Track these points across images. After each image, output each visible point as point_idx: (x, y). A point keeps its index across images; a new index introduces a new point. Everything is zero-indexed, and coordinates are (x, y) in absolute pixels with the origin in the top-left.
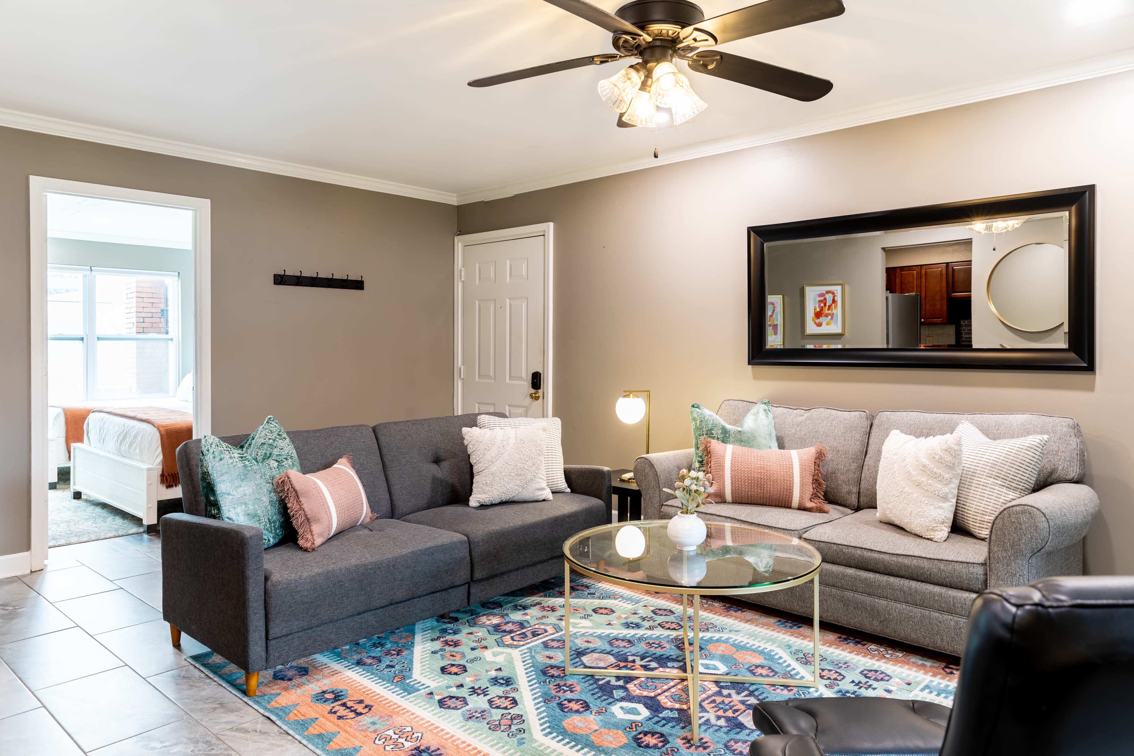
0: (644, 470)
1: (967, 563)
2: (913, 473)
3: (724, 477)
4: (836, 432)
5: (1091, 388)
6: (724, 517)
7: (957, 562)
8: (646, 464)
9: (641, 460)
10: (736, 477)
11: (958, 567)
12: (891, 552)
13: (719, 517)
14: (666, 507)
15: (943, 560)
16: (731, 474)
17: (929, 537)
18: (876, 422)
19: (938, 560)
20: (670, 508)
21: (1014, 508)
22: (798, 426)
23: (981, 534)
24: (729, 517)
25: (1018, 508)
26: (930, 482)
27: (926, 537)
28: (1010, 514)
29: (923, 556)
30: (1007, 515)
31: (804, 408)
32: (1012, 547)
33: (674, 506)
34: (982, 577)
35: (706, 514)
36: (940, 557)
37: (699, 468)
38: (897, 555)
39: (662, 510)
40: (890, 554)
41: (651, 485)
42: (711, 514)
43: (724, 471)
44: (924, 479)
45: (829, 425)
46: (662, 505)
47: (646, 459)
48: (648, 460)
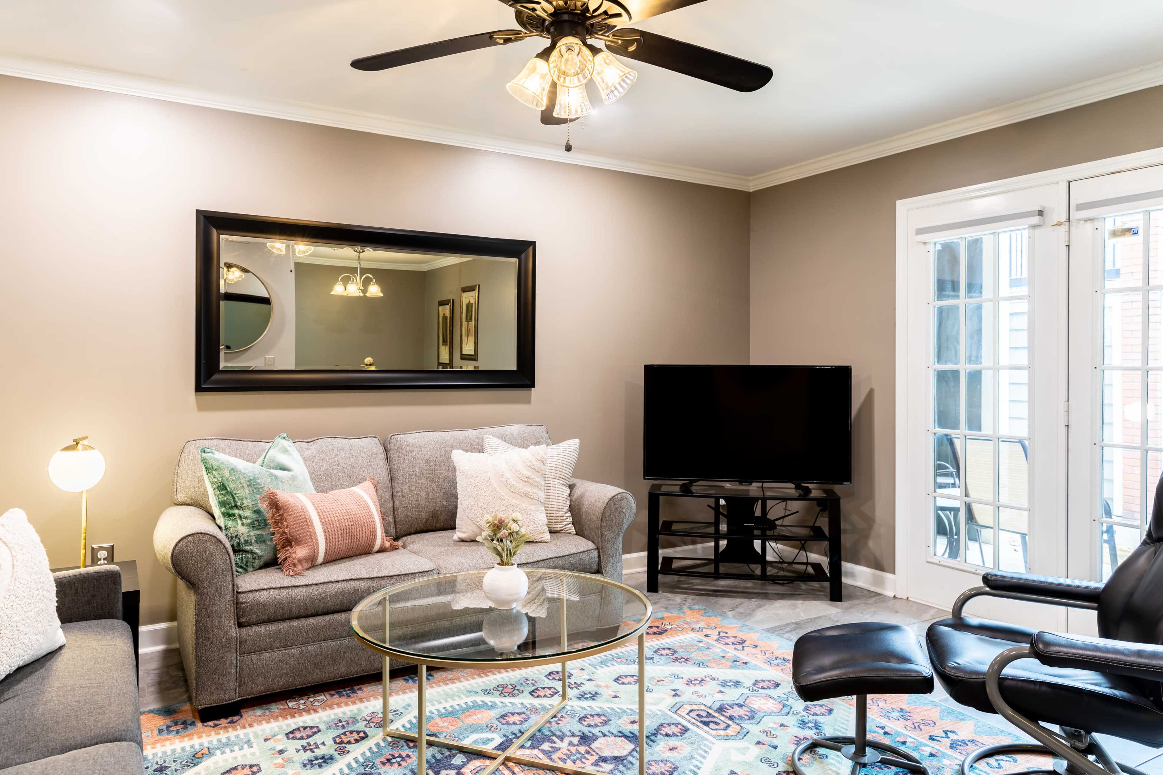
0: (205, 551)
1: (587, 551)
3: (315, 533)
4: (361, 461)
6: (343, 581)
7: (580, 552)
8: (206, 541)
9: (196, 538)
10: (330, 531)
11: (583, 556)
12: (532, 561)
13: (336, 584)
14: (251, 595)
15: (571, 554)
16: (323, 528)
17: (540, 540)
18: (393, 446)
19: (567, 555)
20: (258, 593)
21: (616, 497)
22: (313, 462)
24: (351, 580)
25: (619, 496)
26: (534, 490)
28: (614, 503)
29: (557, 556)
30: (612, 504)
31: (306, 441)
32: (617, 527)
33: (263, 590)
34: (597, 559)
35: (317, 584)
36: (568, 553)
37: (248, 532)
38: (537, 561)
39: (241, 600)
40: (530, 563)
41: (220, 571)
42: (324, 583)
43: (313, 526)
44: (528, 489)
45: (348, 455)
46: (238, 593)
47: (205, 534)
48: (209, 534)
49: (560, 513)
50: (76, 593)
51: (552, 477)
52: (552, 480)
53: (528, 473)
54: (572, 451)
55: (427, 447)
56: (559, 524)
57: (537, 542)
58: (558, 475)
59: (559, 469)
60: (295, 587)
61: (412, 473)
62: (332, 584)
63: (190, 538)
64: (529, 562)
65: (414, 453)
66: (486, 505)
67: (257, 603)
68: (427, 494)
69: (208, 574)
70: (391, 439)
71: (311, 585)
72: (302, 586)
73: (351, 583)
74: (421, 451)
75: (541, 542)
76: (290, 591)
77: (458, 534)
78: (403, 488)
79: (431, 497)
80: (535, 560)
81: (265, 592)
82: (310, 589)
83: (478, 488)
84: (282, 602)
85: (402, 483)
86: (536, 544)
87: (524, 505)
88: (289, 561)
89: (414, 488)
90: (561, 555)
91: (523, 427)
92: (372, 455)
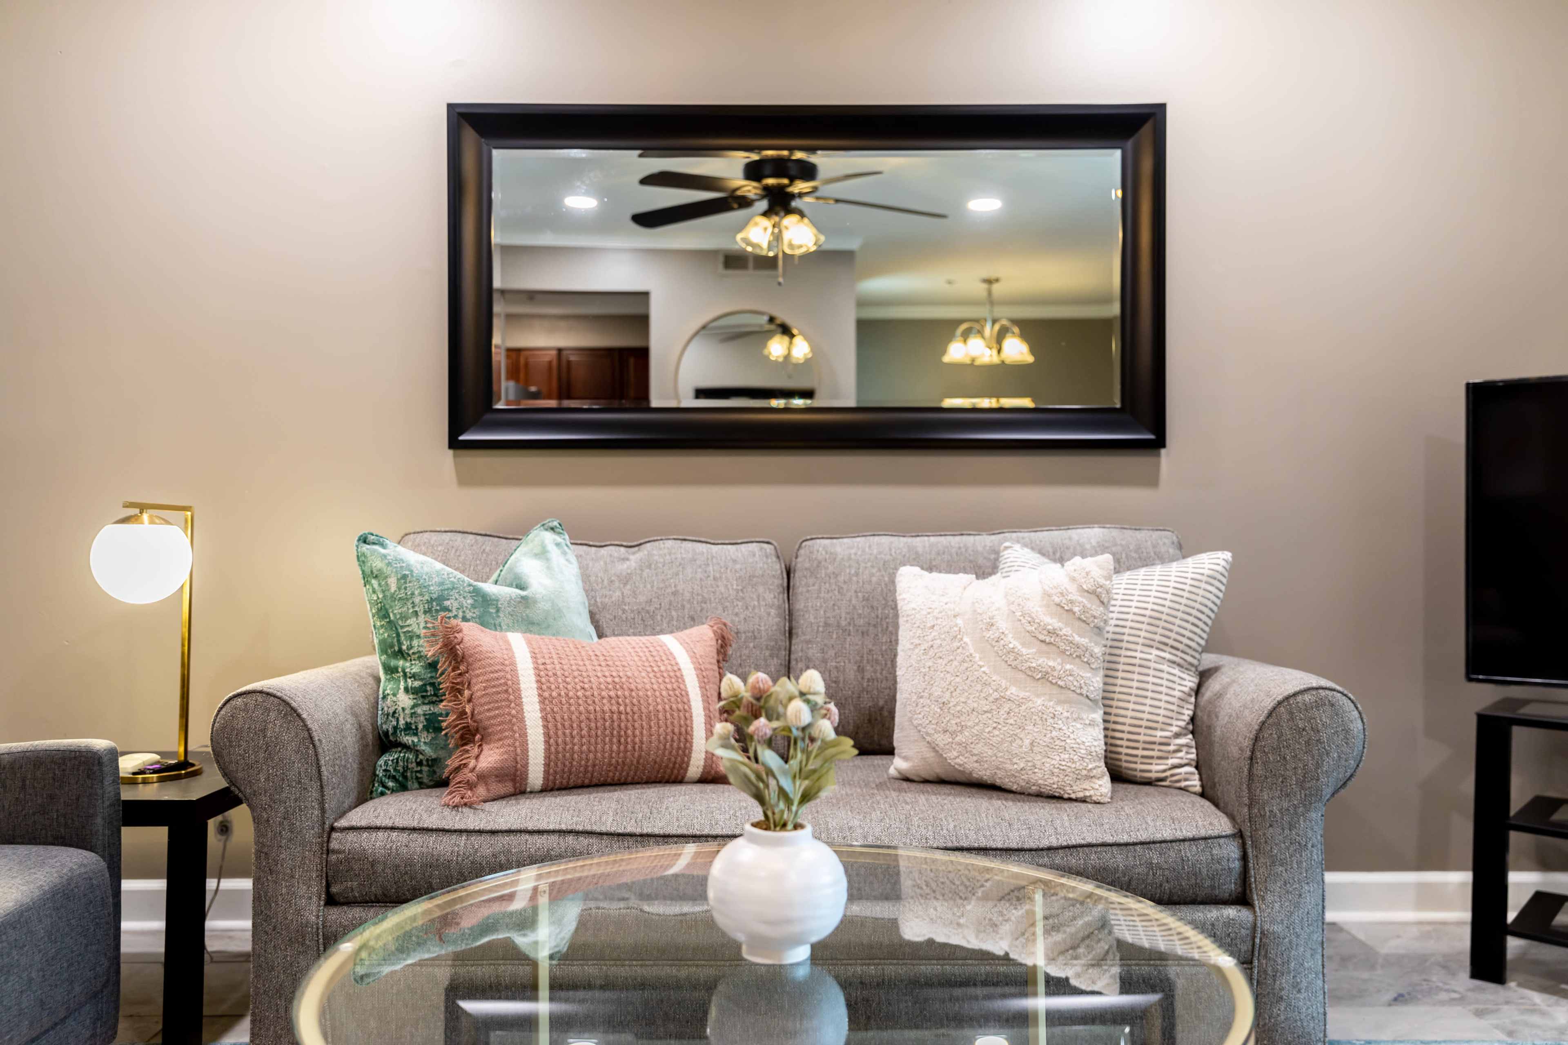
0: (264, 730)
1: (1205, 839)
2: (1024, 651)
3: (522, 720)
4: (723, 589)
5: (1152, 481)
6: (553, 832)
7: (1184, 840)
8: (268, 710)
9: (250, 700)
10: (558, 718)
11: (1189, 852)
12: (1034, 846)
13: (536, 837)
14: (351, 836)
15: (1154, 842)
16: (542, 710)
17: (1080, 795)
18: (802, 564)
19: (1142, 843)
20: (365, 835)
21: (1299, 698)
22: (625, 584)
23: (1150, 771)
24: (570, 832)
25: (1307, 697)
26: (1068, 667)
27: (1073, 796)
28: (1291, 713)
29: (1109, 839)
30: (1285, 716)
31: (625, 544)
32: (1301, 784)
33: (378, 828)
34: (1237, 865)
35: (493, 832)
36: (1143, 836)
37: (413, 707)
38: (1050, 849)
39: (334, 845)
40: (1031, 850)
41: (292, 775)
42: (509, 832)
43: (520, 705)
44: (1053, 662)
45: (699, 576)
46: (333, 829)
47: (268, 694)
48: (275, 696)
49: (1159, 733)
50: (23, 787)
51: (1141, 640)
52: (1139, 648)
53: (1053, 622)
54: (1204, 578)
55: (873, 567)
56: (1154, 761)
57: (1070, 800)
58: (1157, 638)
59: (1162, 624)
60: (444, 830)
61: (832, 621)
62: (527, 836)
63: (239, 701)
64: (1026, 846)
65: (841, 579)
66: (948, 694)
67: (360, 857)
68: (861, 670)
69: (267, 779)
70: (800, 547)
71: (480, 832)
72: (461, 831)
73: (570, 839)
74: (857, 574)
75: (1083, 801)
76: (431, 839)
77: (899, 764)
78: (810, 653)
79: (867, 675)
80: (1045, 843)
81: (380, 834)
82: (475, 840)
83: (931, 653)
84: (409, 863)
85: (808, 642)
86: (1066, 806)
87: (1039, 701)
88: (467, 775)
89: (831, 653)
90: (1125, 838)
91: (1115, 533)
92: (751, 577)
